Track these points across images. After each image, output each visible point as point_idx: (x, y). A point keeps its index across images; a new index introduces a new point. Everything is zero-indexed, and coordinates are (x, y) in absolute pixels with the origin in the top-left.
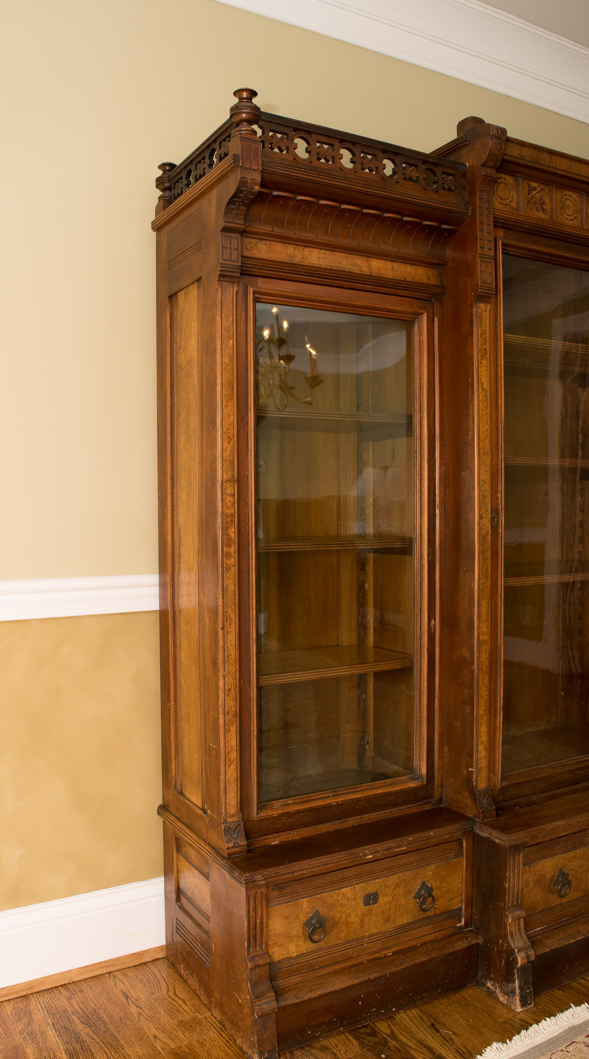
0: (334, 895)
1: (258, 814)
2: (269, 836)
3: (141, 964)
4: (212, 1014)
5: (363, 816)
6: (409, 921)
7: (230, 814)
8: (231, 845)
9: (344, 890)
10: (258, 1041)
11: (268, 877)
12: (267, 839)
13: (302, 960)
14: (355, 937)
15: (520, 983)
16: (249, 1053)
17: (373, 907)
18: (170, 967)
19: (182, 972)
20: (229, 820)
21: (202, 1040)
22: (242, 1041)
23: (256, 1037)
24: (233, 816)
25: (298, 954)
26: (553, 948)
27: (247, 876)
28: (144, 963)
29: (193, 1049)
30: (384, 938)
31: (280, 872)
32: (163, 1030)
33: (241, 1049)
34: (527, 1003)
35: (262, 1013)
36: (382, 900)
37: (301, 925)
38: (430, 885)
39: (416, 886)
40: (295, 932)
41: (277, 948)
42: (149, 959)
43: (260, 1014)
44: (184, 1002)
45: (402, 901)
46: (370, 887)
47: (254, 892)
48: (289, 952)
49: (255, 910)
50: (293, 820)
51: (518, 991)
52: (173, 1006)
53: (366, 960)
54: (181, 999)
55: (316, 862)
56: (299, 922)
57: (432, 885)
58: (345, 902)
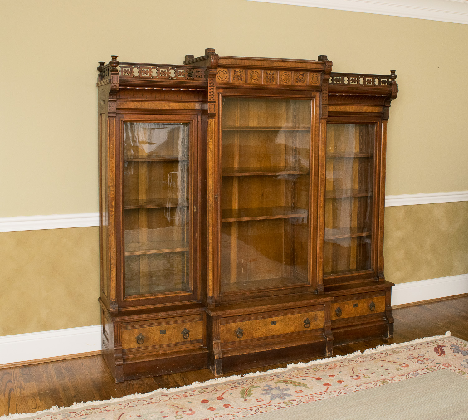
0: (148, 329)
1: (123, 299)
2: (128, 308)
3: (91, 356)
4: (109, 370)
6: (179, 341)
8: (113, 309)
9: (152, 327)
11: (121, 319)
13: (135, 350)
14: (157, 344)
15: (216, 366)
17: (164, 335)
20: (112, 301)
24: (114, 299)
25: (133, 348)
30: (168, 347)
31: (125, 318)
32: (91, 373)
34: (219, 373)
36: (167, 333)
38: (188, 330)
39: (182, 329)
40: (132, 340)
41: (125, 345)
42: (95, 355)
43: (117, 365)
45: (176, 334)
46: (163, 327)
47: (116, 324)
48: (130, 346)
49: (117, 330)
50: (138, 303)
51: (215, 368)
53: (160, 353)
54: (101, 366)
55: (140, 316)
56: (134, 337)
58: (152, 332)
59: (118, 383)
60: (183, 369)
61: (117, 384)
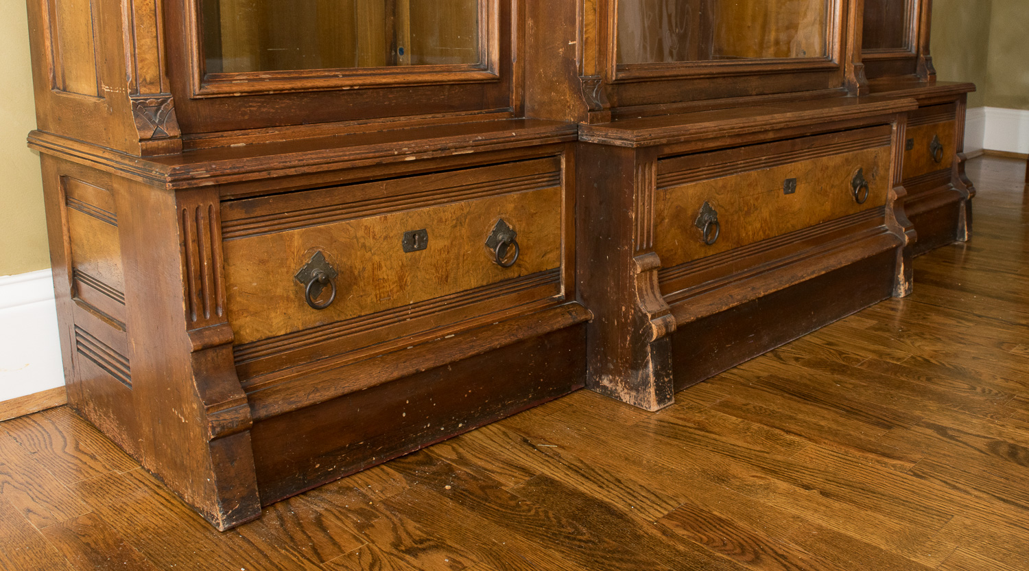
0: (350, 228)
1: (200, 88)
2: (225, 134)
3: (20, 417)
4: (143, 468)
5: (396, 119)
6: (479, 284)
7: (145, 80)
8: (149, 134)
9: (367, 221)
10: (219, 481)
11: (218, 173)
12: (222, 136)
13: (297, 342)
14: (390, 306)
15: (655, 367)
16: (206, 508)
17: (420, 256)
18: (73, 416)
19: (93, 417)
20: (143, 90)
21: (121, 504)
22: (193, 492)
23: (213, 475)
24: (151, 83)
25: (288, 331)
26: (700, 316)
27: (174, 169)
28: (27, 416)
29: (101, 519)
30: (439, 311)
31: (243, 167)
32: (45, 499)
33: (192, 508)
34: (668, 394)
35: (223, 427)
36: (434, 244)
37: (292, 278)
38: (511, 227)
39: (489, 227)
40: (279, 291)
41: (248, 319)
42: (36, 409)
43: (218, 429)
44: (93, 457)
45: (467, 248)
46: (415, 218)
47: (193, 206)
48: (271, 326)
49: (198, 241)
50: (272, 110)
51: (652, 379)
52: (70, 465)
53: (411, 345)
54: (87, 454)
55: (313, 156)
56: (287, 272)
57: (514, 227)
58: (370, 242)
59: (232, 529)
60: (504, 405)
61: (224, 532)
